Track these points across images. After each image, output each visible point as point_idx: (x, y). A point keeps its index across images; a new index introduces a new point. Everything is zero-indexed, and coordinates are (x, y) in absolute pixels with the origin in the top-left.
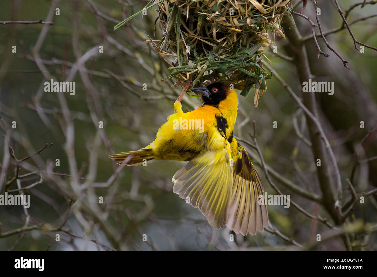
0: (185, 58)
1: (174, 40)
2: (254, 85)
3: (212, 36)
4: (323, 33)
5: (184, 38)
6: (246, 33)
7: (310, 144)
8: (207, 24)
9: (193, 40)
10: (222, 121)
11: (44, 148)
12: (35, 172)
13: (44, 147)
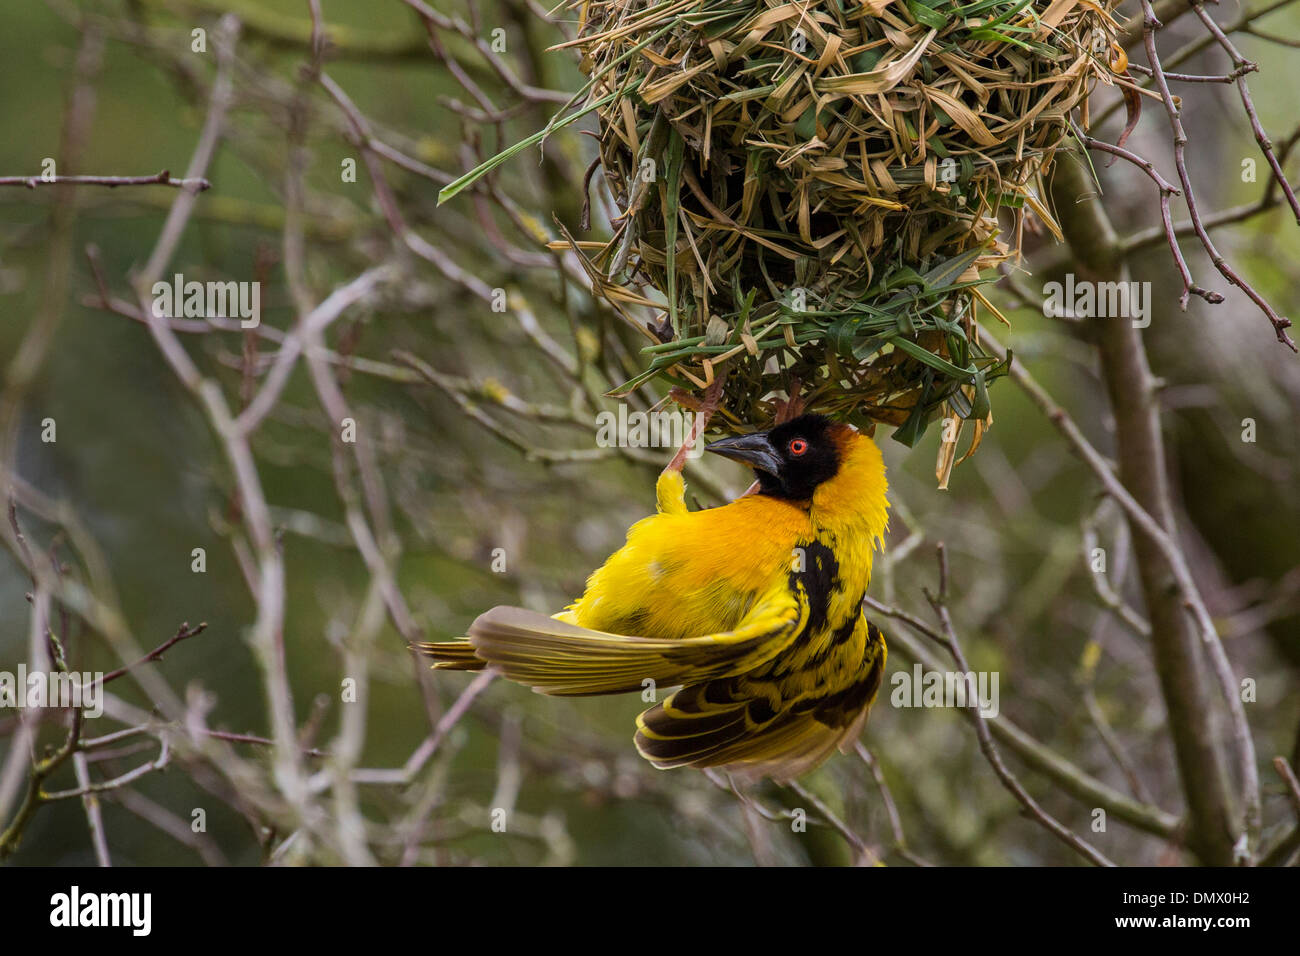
0: (699, 309)
1: (658, 243)
2: (944, 404)
3: (793, 226)
4: (1202, 221)
5: (695, 236)
6: (920, 218)
7: (1144, 628)
8: (778, 184)
9: (729, 244)
10: (820, 566)
11: (174, 641)
12: (142, 727)
13: (176, 637)
